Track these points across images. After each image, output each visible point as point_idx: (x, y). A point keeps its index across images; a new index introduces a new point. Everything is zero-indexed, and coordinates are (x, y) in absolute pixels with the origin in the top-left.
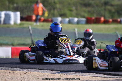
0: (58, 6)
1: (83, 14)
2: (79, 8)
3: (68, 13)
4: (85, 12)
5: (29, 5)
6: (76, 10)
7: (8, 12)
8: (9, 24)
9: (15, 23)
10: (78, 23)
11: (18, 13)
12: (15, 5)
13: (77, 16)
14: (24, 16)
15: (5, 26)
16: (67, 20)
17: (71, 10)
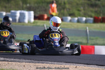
0: (67, 6)
1: (90, 13)
2: (86, 8)
3: (76, 12)
4: (92, 11)
5: (41, 5)
6: (84, 10)
7: (23, 11)
8: (24, 22)
9: (29, 22)
10: (86, 22)
11: (32, 13)
12: (28, 5)
13: (85, 15)
14: (37, 15)
15: (20, 24)
16: (76, 19)
17: (79, 10)
